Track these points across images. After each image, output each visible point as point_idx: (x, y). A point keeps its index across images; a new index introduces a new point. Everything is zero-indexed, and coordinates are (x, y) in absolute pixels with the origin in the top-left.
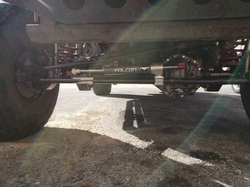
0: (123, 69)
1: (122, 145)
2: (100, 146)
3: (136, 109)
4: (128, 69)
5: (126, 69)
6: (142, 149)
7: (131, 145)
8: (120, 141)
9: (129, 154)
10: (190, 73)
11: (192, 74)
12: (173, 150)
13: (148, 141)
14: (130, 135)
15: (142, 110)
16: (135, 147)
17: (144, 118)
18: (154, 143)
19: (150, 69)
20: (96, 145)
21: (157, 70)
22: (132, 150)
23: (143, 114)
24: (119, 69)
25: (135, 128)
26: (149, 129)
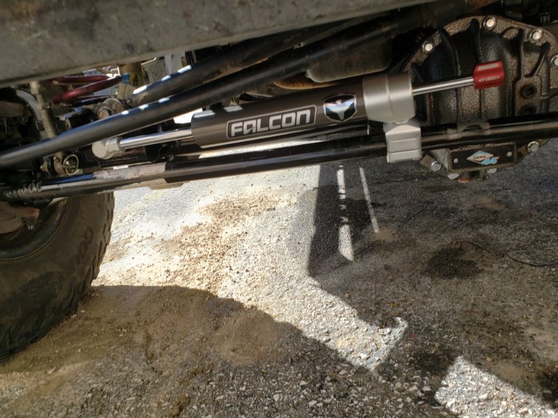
0: (259, 121)
1: (303, 357)
2: (235, 365)
3: (347, 180)
4: (279, 117)
5: (272, 119)
6: (368, 371)
7: (332, 351)
8: (300, 332)
9: (325, 405)
10: (519, 85)
11: (530, 90)
12: (475, 371)
13: (386, 326)
14: (331, 298)
15: (364, 179)
16: (344, 361)
17: (372, 212)
18: (406, 331)
19: (364, 106)
20: (225, 363)
21: (392, 106)
22: (334, 381)
23: (367, 198)
24: (246, 124)
25: (345, 262)
26: (388, 262)
